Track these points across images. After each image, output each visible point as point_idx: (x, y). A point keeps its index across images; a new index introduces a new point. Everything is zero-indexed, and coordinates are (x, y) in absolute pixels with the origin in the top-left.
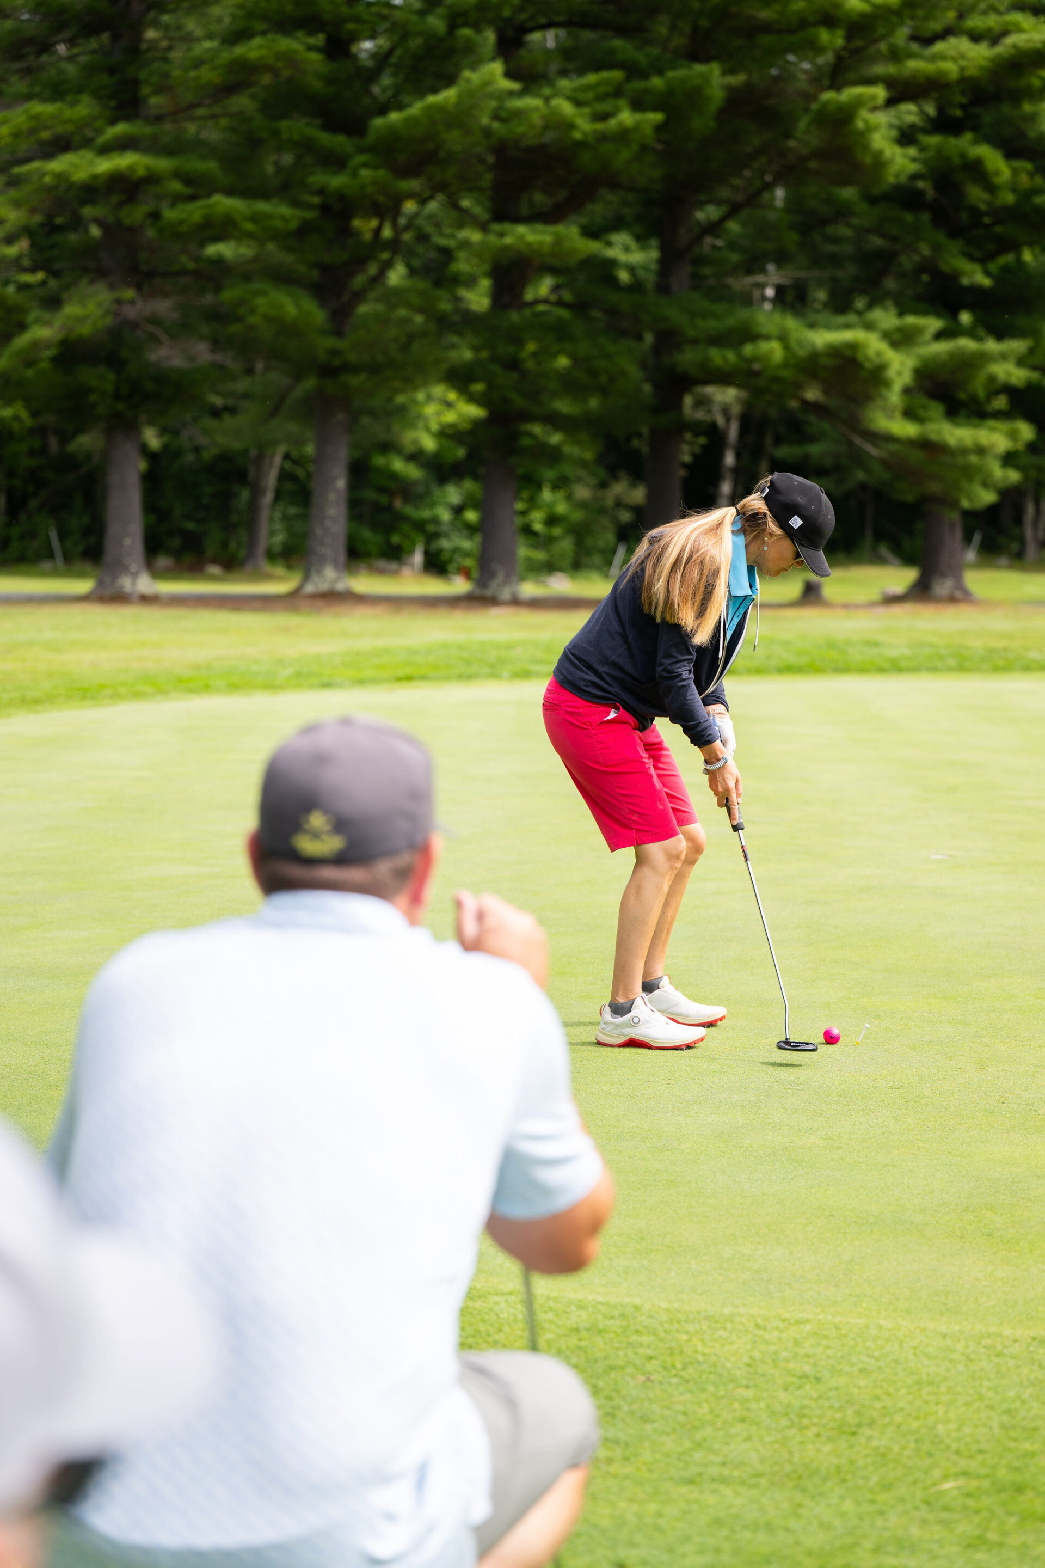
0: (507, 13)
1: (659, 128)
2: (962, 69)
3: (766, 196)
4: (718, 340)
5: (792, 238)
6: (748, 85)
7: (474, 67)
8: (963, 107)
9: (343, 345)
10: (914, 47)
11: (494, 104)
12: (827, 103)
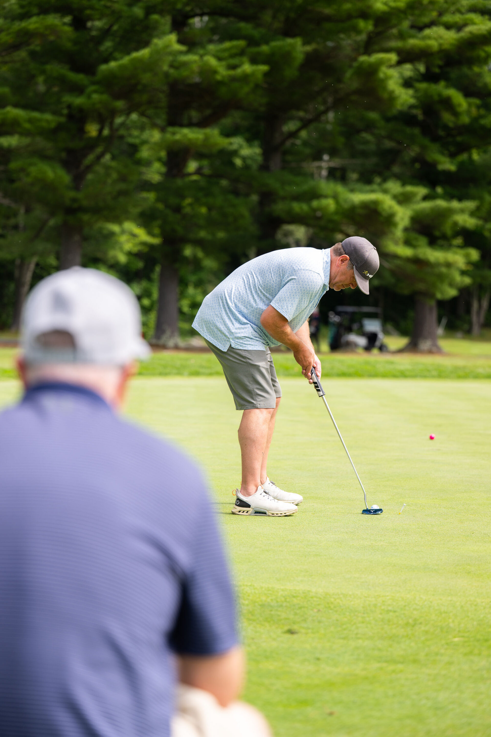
0: (179, 6)
1: (266, 75)
2: (440, 45)
3: (323, 118)
4: (297, 198)
5: (340, 141)
6: (315, 51)
7: (159, 37)
8: (440, 67)
9: (80, 195)
10: (413, 32)
11: (170, 58)
12: (362, 63)
